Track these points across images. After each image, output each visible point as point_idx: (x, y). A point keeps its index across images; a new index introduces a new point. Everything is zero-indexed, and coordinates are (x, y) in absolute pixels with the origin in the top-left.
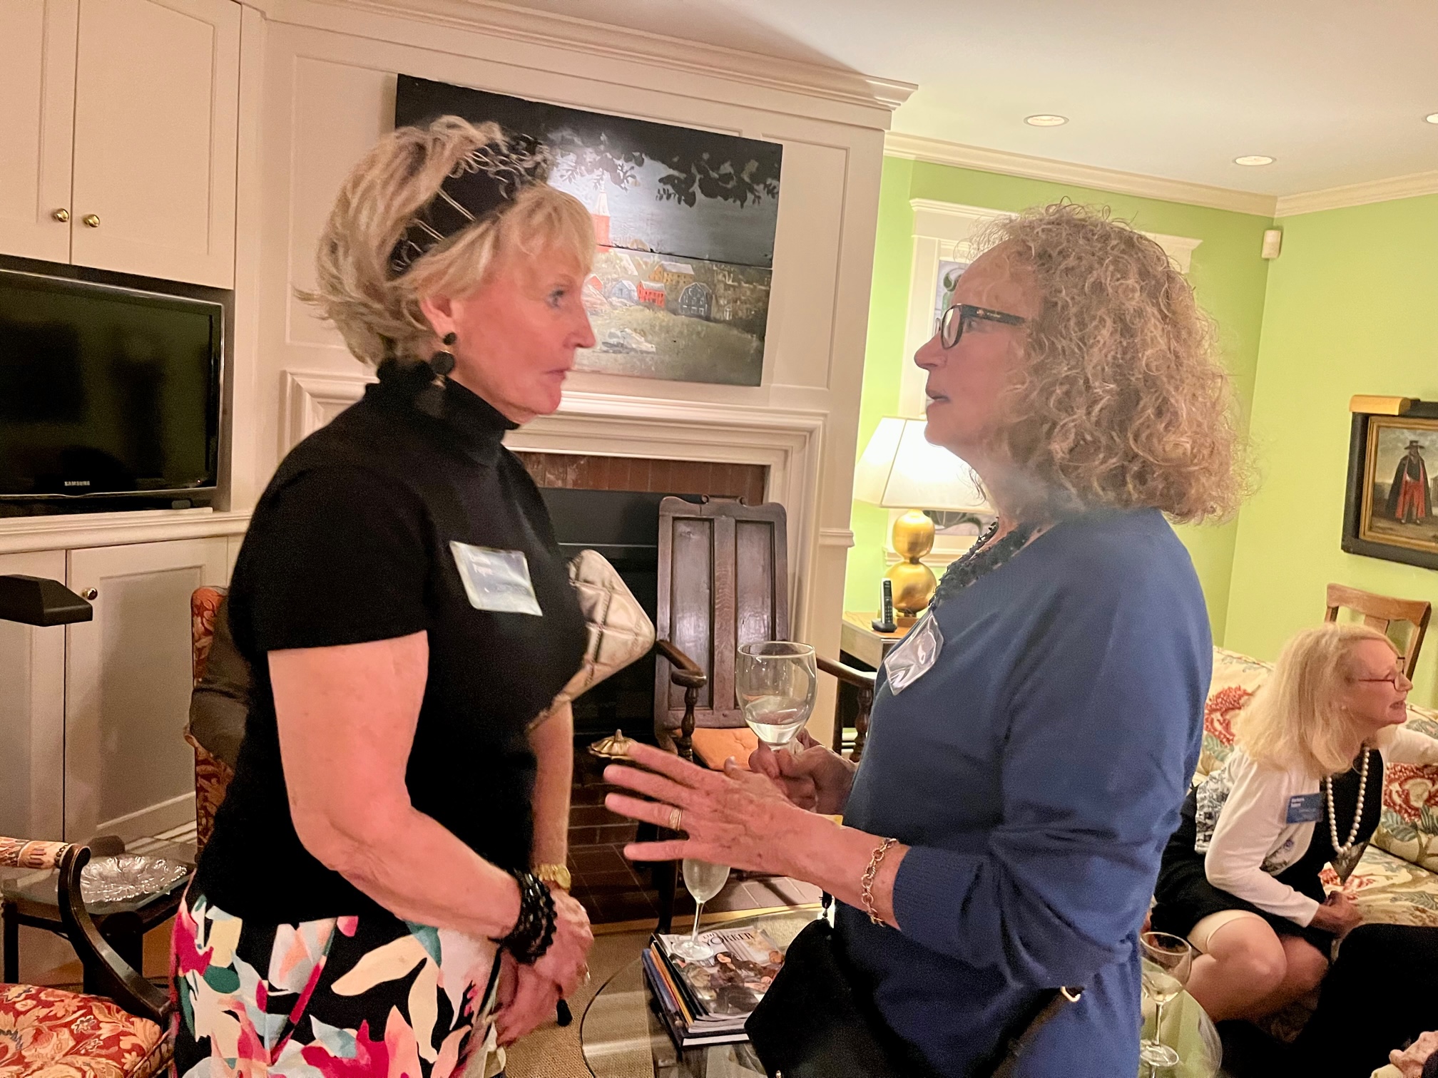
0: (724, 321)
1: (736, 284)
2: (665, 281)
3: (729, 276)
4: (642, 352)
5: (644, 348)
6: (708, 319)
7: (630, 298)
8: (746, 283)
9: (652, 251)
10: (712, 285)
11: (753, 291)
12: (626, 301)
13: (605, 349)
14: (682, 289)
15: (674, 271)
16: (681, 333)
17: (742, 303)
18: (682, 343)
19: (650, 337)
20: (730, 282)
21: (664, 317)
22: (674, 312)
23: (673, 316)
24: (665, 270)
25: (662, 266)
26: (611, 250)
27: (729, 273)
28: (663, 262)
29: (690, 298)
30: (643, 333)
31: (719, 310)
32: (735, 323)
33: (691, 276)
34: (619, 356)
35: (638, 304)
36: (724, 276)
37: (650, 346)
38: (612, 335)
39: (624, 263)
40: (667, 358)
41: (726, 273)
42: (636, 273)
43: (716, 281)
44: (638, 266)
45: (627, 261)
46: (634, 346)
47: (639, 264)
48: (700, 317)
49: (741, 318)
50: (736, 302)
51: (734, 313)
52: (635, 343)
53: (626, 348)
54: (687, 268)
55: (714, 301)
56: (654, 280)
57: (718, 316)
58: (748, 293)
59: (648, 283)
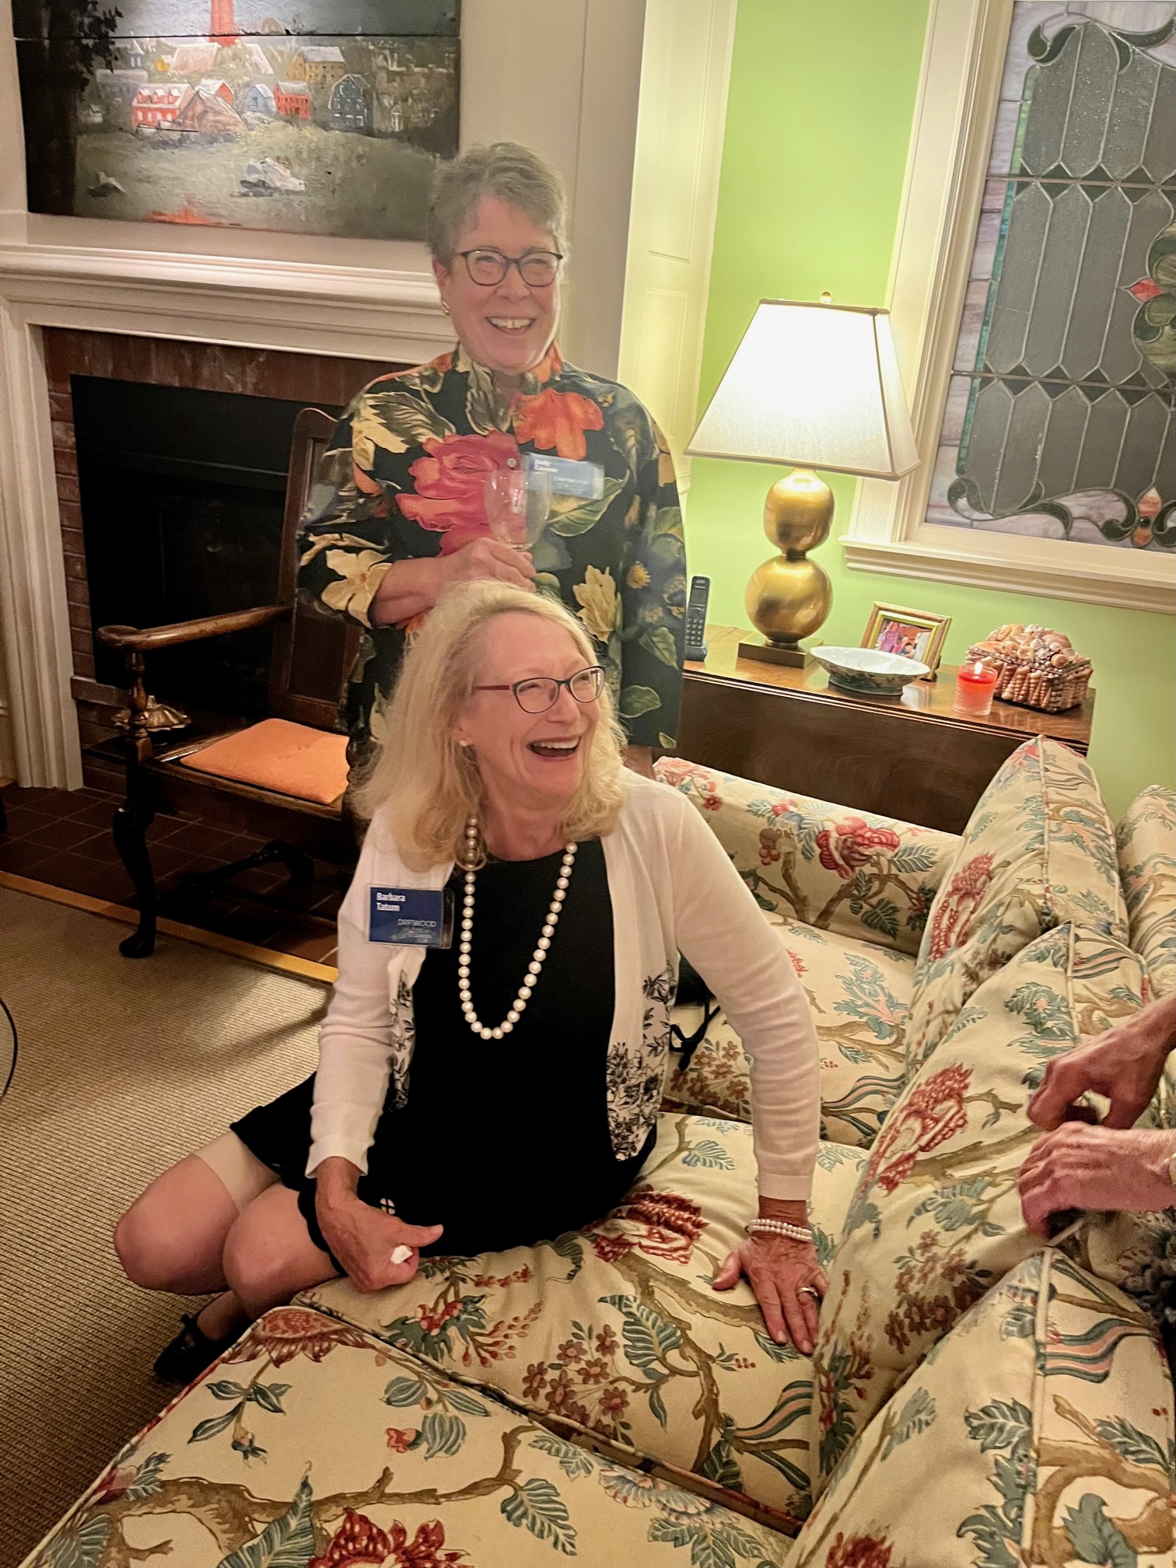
0: (393, 135)
1: (403, 69)
2: (307, 77)
3: (392, 57)
4: (289, 192)
5: (291, 187)
6: (369, 132)
7: (268, 111)
8: (416, 66)
9: (288, 33)
10: (372, 76)
11: (428, 77)
12: (263, 117)
13: (244, 190)
14: (329, 87)
15: (318, 59)
16: (336, 158)
17: (415, 100)
18: (338, 175)
19: (297, 169)
20: (395, 68)
21: (311, 134)
22: (325, 126)
23: (324, 133)
24: (305, 60)
25: (301, 55)
26: (237, 40)
27: (392, 51)
28: (303, 48)
29: (343, 102)
30: (287, 162)
31: (384, 118)
32: (411, 136)
33: (340, 65)
34: (261, 200)
35: (277, 118)
36: (386, 59)
37: (297, 182)
38: (251, 169)
39: (255, 58)
40: (321, 201)
41: (387, 52)
42: (271, 71)
43: (374, 69)
44: (272, 59)
45: (259, 55)
46: (278, 184)
47: (273, 56)
48: (359, 130)
49: (416, 128)
50: (405, 100)
51: (405, 119)
52: (280, 180)
53: (269, 188)
54: (333, 53)
55: (375, 102)
56: (295, 79)
57: (383, 127)
58: (423, 81)
59: (286, 84)
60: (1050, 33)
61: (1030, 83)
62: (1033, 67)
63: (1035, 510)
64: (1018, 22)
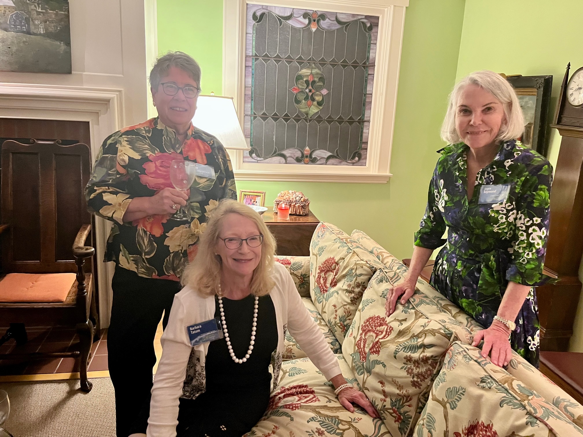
0: (40, 34)
1: (44, 11)
3: (39, 6)
6: (28, 33)
8: (50, 10)
10: (29, 13)
11: (56, 14)
14: (8, 15)
15: (1, 4)
16: (13, 42)
17: (50, 22)
18: (14, 49)
20: (40, 10)
22: (6, 30)
23: (6, 33)
27: (38, 4)
29: (15, 21)
31: (35, 28)
32: (48, 35)
33: (13, 7)
36: (35, 6)
40: (6, 58)
41: (36, 4)
43: (30, 10)
48: (23, 32)
49: (51, 32)
50: (46, 22)
51: (46, 29)
54: (9, 2)
55: (31, 22)
57: (35, 31)
58: (53, 16)
60: (258, 14)
61: (255, 29)
62: (255, 24)
63: (276, 156)
64: (248, 10)
